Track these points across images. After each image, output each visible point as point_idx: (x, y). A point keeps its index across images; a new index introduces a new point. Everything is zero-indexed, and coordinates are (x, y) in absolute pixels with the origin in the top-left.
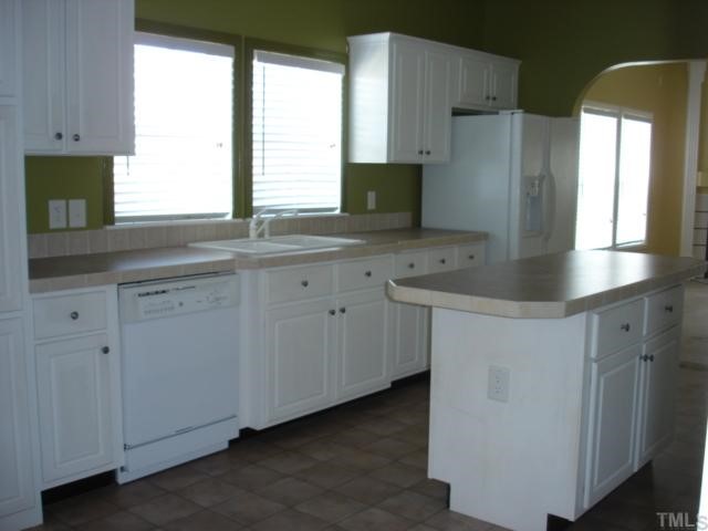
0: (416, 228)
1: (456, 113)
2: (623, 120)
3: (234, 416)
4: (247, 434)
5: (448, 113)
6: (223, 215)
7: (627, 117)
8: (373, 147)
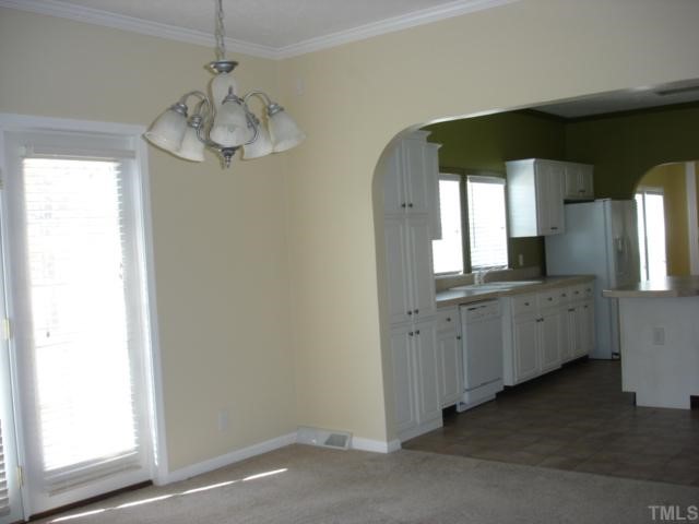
0: (543, 274)
1: (567, 202)
2: (646, 195)
3: (499, 379)
4: (507, 388)
5: (562, 202)
6: (457, 272)
7: (649, 193)
8: (527, 227)
